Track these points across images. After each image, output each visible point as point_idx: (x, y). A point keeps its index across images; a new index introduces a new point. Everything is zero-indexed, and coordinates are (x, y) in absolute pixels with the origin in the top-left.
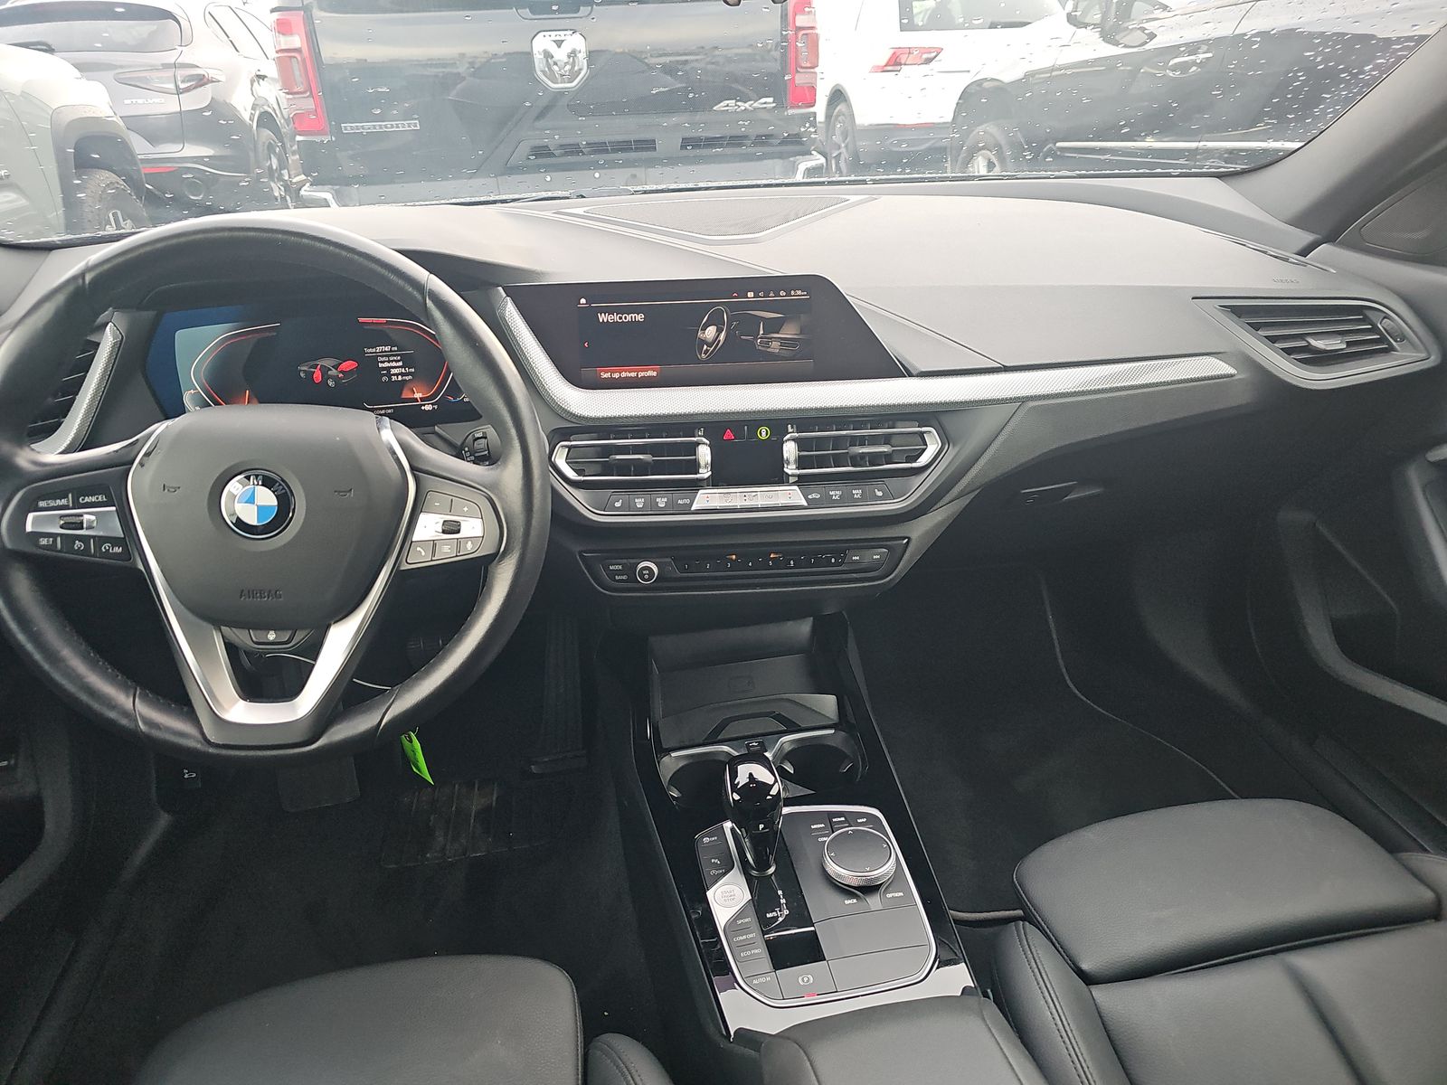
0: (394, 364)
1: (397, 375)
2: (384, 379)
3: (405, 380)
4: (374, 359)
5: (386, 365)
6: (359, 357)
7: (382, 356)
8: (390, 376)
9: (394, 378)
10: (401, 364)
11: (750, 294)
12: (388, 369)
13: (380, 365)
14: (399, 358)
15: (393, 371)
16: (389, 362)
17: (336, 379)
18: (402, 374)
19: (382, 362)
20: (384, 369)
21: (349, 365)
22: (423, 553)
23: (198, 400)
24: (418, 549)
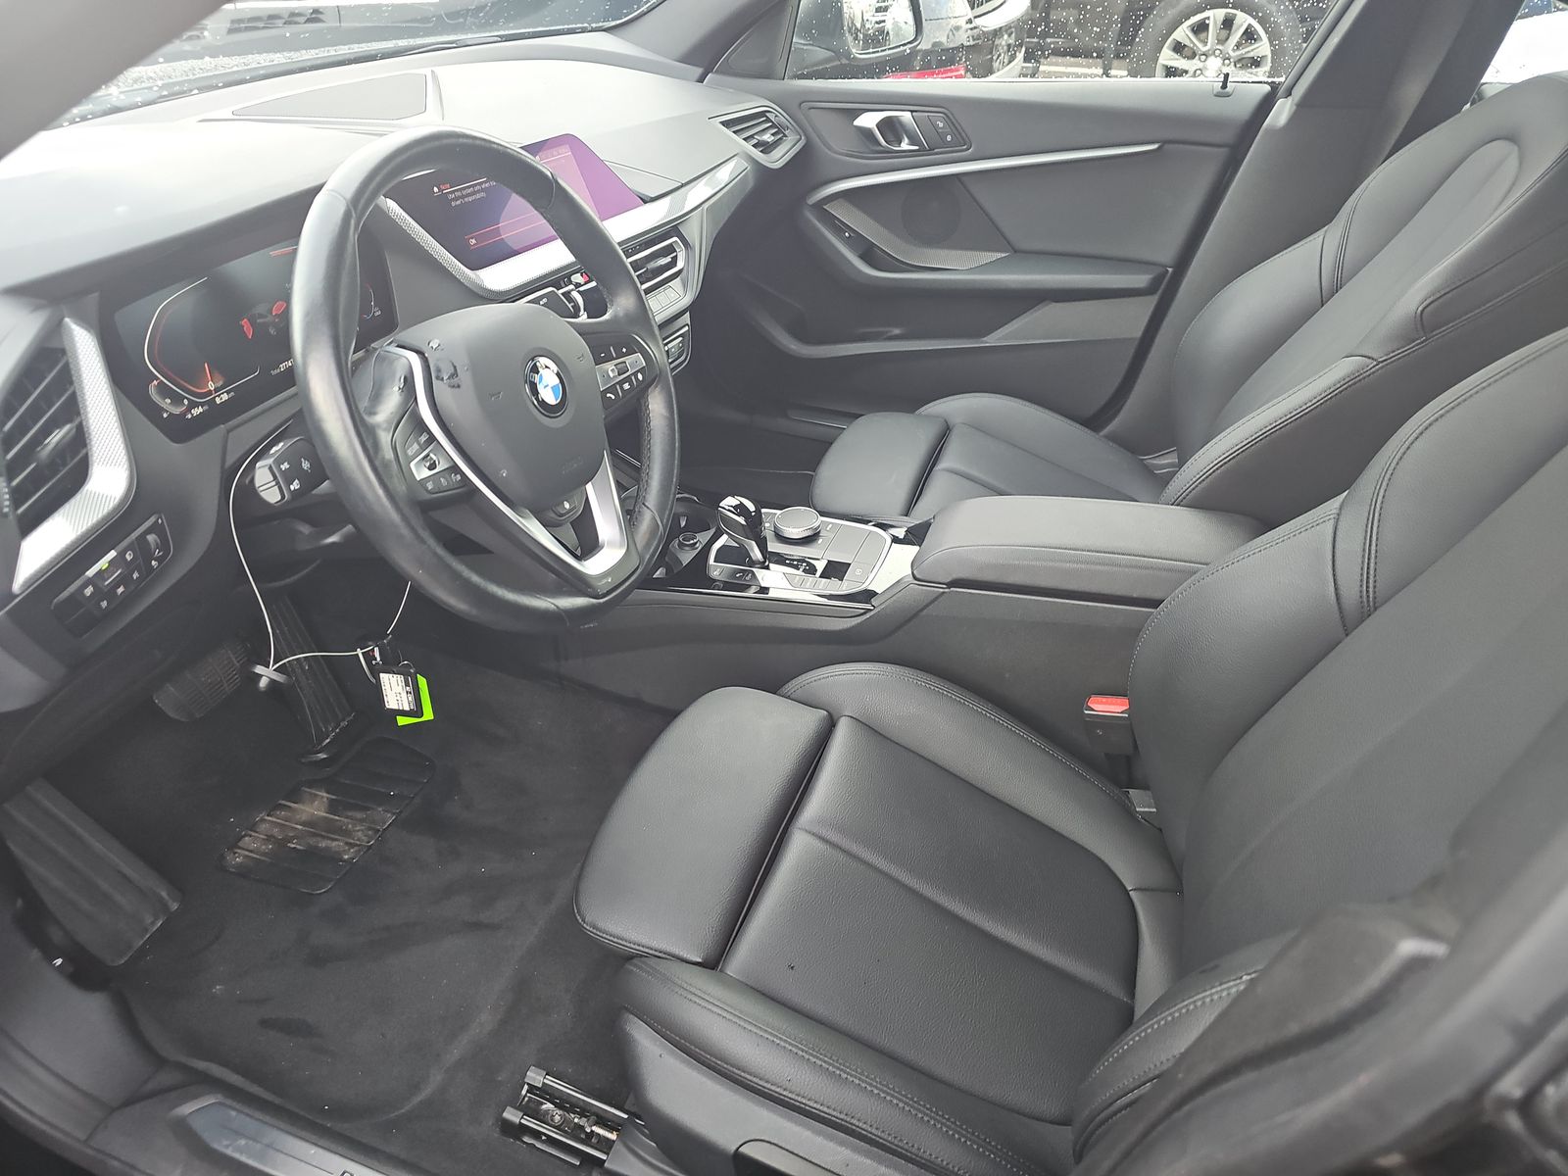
17: (276, 324)
22: (613, 397)
23: (164, 390)
24: (608, 395)
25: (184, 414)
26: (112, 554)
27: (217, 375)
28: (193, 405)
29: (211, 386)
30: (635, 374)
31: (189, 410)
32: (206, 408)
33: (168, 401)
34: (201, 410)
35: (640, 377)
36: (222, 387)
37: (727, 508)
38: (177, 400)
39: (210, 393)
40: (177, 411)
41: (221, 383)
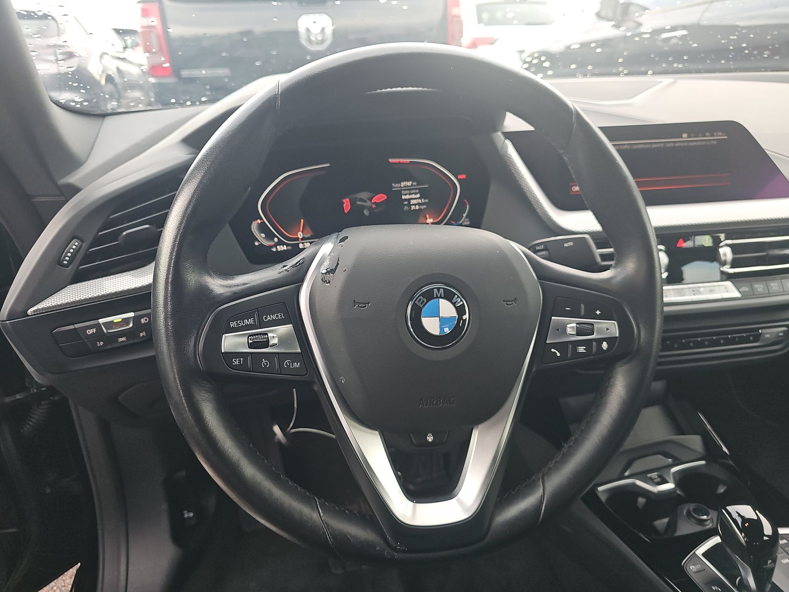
0: (413, 196)
1: (415, 205)
2: (406, 208)
3: (421, 209)
4: (399, 193)
5: (408, 197)
6: (388, 191)
7: (405, 190)
8: (409, 205)
9: (413, 208)
10: (418, 196)
11: (685, 135)
12: (409, 200)
13: (403, 197)
14: (417, 191)
15: (412, 202)
16: (410, 194)
17: (370, 208)
18: (419, 204)
19: (405, 195)
20: (406, 200)
21: (380, 198)
22: (558, 354)
23: (263, 228)
24: (553, 350)
25: (272, 247)
26: (132, 314)
27: (308, 229)
28: (280, 243)
29: (300, 235)
30: (600, 341)
31: (276, 245)
32: (289, 248)
33: (263, 235)
34: (285, 248)
35: (605, 345)
36: (308, 238)
37: (735, 516)
38: (270, 236)
39: (298, 239)
40: (267, 243)
41: (309, 235)
